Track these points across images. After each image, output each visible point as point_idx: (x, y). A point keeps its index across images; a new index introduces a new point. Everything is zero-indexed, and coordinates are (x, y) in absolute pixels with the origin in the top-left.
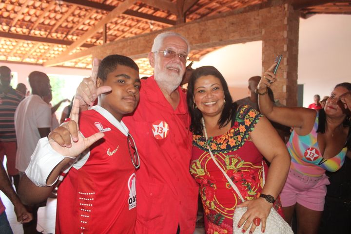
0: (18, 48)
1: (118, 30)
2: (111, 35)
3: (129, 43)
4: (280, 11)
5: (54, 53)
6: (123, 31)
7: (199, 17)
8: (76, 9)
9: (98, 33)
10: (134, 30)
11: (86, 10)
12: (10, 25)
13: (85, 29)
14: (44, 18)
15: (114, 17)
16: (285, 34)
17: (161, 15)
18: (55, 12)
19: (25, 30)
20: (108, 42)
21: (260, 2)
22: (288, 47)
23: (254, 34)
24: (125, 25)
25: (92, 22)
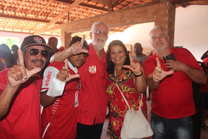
0: (19, 24)
1: (76, 14)
2: (72, 17)
3: (81, 22)
4: (164, 6)
5: (39, 27)
6: (79, 15)
7: (122, 7)
8: (52, 2)
9: (65, 16)
10: (85, 14)
11: (58, 3)
12: (15, 12)
13: (57, 14)
14: (34, 7)
15: (73, 7)
16: (167, 19)
17: (100, 5)
18: (40, 4)
19: (24, 15)
20: (70, 21)
21: (151, 1)
22: (168, 26)
23: (150, 18)
24: (80, 11)
25: (61, 10)
